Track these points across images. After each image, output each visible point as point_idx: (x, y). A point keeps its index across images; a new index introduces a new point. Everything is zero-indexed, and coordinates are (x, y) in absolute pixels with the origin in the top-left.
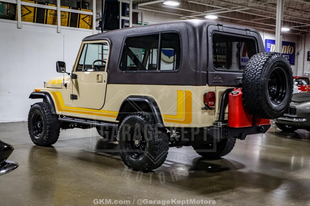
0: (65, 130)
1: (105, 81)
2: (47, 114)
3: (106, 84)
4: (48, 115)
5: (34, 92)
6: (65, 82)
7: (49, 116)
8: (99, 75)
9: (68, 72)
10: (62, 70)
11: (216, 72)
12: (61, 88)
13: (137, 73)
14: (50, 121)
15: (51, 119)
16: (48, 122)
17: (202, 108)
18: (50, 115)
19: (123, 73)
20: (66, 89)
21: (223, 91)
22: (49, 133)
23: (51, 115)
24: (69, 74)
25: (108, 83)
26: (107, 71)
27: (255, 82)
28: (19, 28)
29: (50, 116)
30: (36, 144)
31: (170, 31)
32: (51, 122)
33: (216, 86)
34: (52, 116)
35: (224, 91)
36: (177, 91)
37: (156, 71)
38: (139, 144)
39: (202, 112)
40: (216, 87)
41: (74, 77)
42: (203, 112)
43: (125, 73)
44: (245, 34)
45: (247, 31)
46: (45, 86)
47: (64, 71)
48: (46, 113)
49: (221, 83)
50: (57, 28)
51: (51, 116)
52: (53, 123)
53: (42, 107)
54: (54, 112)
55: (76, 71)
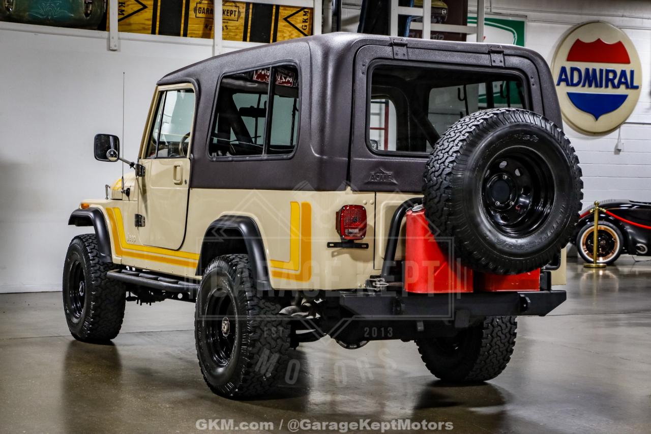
0: (150, 305)
1: (186, 182)
2: (94, 262)
3: (188, 188)
4: (95, 265)
5: (79, 210)
6: (127, 185)
7: (96, 268)
8: (178, 167)
9: (131, 161)
10: (112, 156)
11: (375, 158)
12: (121, 198)
13: (234, 162)
14: (99, 279)
15: (100, 275)
16: (93, 281)
17: (329, 244)
18: (100, 264)
19: (213, 161)
20: (129, 200)
21: (396, 205)
22: (95, 308)
23: (102, 265)
24: (132, 165)
25: (192, 186)
26: (189, 159)
27: (442, 182)
28: (111, 49)
29: (100, 268)
30: (75, 338)
31: (286, 61)
32: (101, 283)
33: (375, 191)
34: (106, 267)
35: (399, 205)
36: (291, 202)
37: (262, 155)
38: (227, 330)
39: (333, 253)
40: (378, 194)
41: (140, 171)
42: (335, 254)
43: (216, 161)
44: (487, 63)
45: (492, 55)
46: (107, 195)
47: (116, 157)
48: (91, 260)
49: (394, 184)
50: (214, 46)
51: (102, 267)
52: (105, 284)
53: (85, 246)
54: (108, 258)
55: (145, 158)
